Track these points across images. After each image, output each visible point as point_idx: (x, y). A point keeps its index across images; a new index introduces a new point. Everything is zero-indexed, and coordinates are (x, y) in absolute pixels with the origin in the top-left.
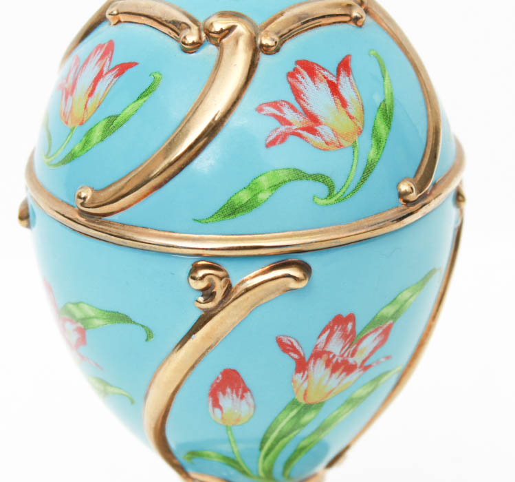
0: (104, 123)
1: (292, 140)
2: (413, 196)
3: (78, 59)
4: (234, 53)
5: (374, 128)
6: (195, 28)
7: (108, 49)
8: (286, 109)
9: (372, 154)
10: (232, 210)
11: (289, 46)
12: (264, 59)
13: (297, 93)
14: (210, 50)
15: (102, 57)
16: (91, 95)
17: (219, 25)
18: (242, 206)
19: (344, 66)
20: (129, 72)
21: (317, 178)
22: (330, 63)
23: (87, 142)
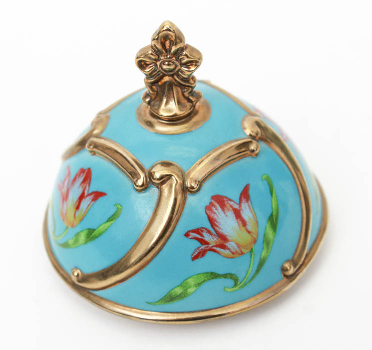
0: (86, 232)
1: (209, 254)
5: (265, 236)
6: (142, 176)
8: (205, 234)
9: (264, 253)
10: (171, 299)
11: (206, 186)
13: (212, 221)
14: (154, 191)
15: (84, 181)
16: (78, 209)
18: (177, 297)
21: (226, 276)
23: (76, 241)
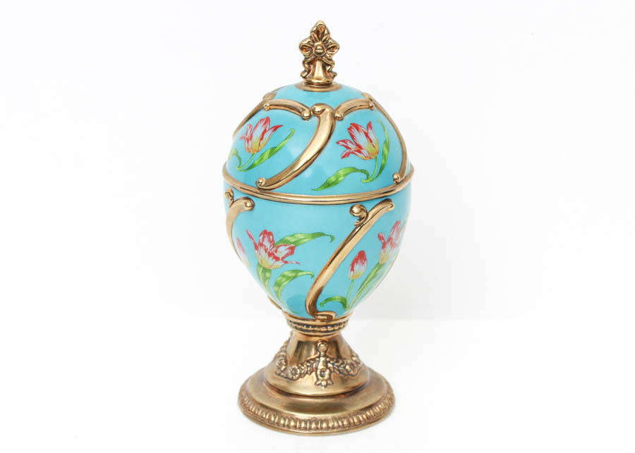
0: (269, 150)
1: (351, 155)
2: (399, 181)
3: (250, 126)
4: (325, 120)
5: (383, 151)
6: (307, 110)
7: (267, 120)
8: (348, 143)
9: (383, 162)
10: (328, 185)
11: (347, 118)
12: (338, 123)
13: (352, 136)
14: (315, 119)
15: (265, 124)
16: (262, 139)
17: (318, 109)
18: (332, 183)
19: (369, 125)
20: (279, 129)
21: (363, 171)
22: (363, 124)
23: (261, 159)
